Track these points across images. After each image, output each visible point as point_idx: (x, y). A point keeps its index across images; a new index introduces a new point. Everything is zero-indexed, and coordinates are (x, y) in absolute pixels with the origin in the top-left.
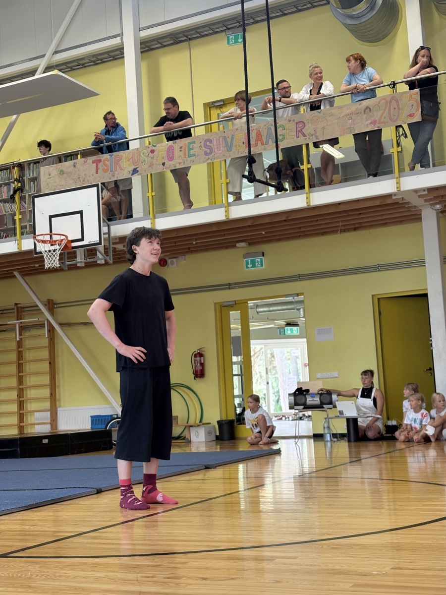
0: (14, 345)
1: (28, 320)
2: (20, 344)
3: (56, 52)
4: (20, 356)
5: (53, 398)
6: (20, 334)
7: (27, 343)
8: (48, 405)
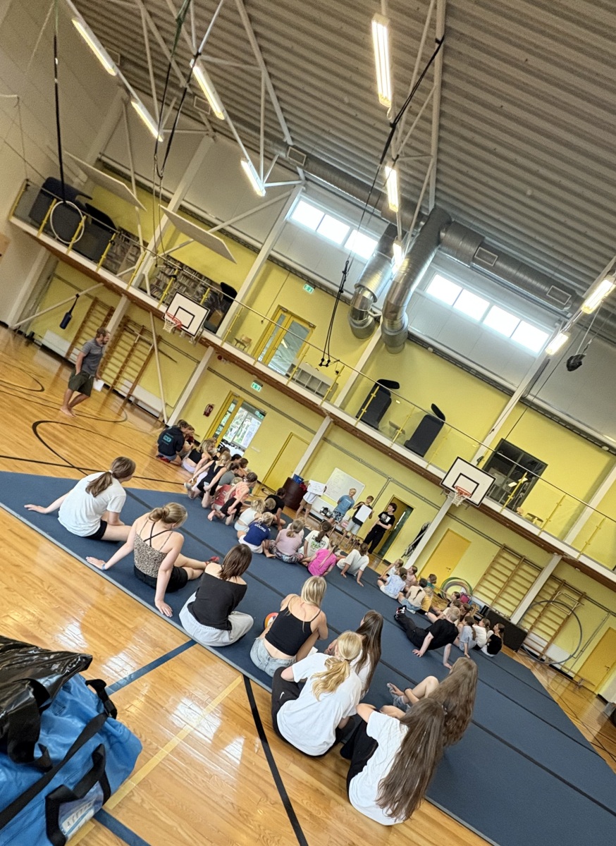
0: (132, 343)
1: (144, 337)
2: (135, 345)
3: (230, 226)
4: (132, 350)
5: (138, 379)
6: (138, 341)
7: (139, 347)
8: (134, 380)
